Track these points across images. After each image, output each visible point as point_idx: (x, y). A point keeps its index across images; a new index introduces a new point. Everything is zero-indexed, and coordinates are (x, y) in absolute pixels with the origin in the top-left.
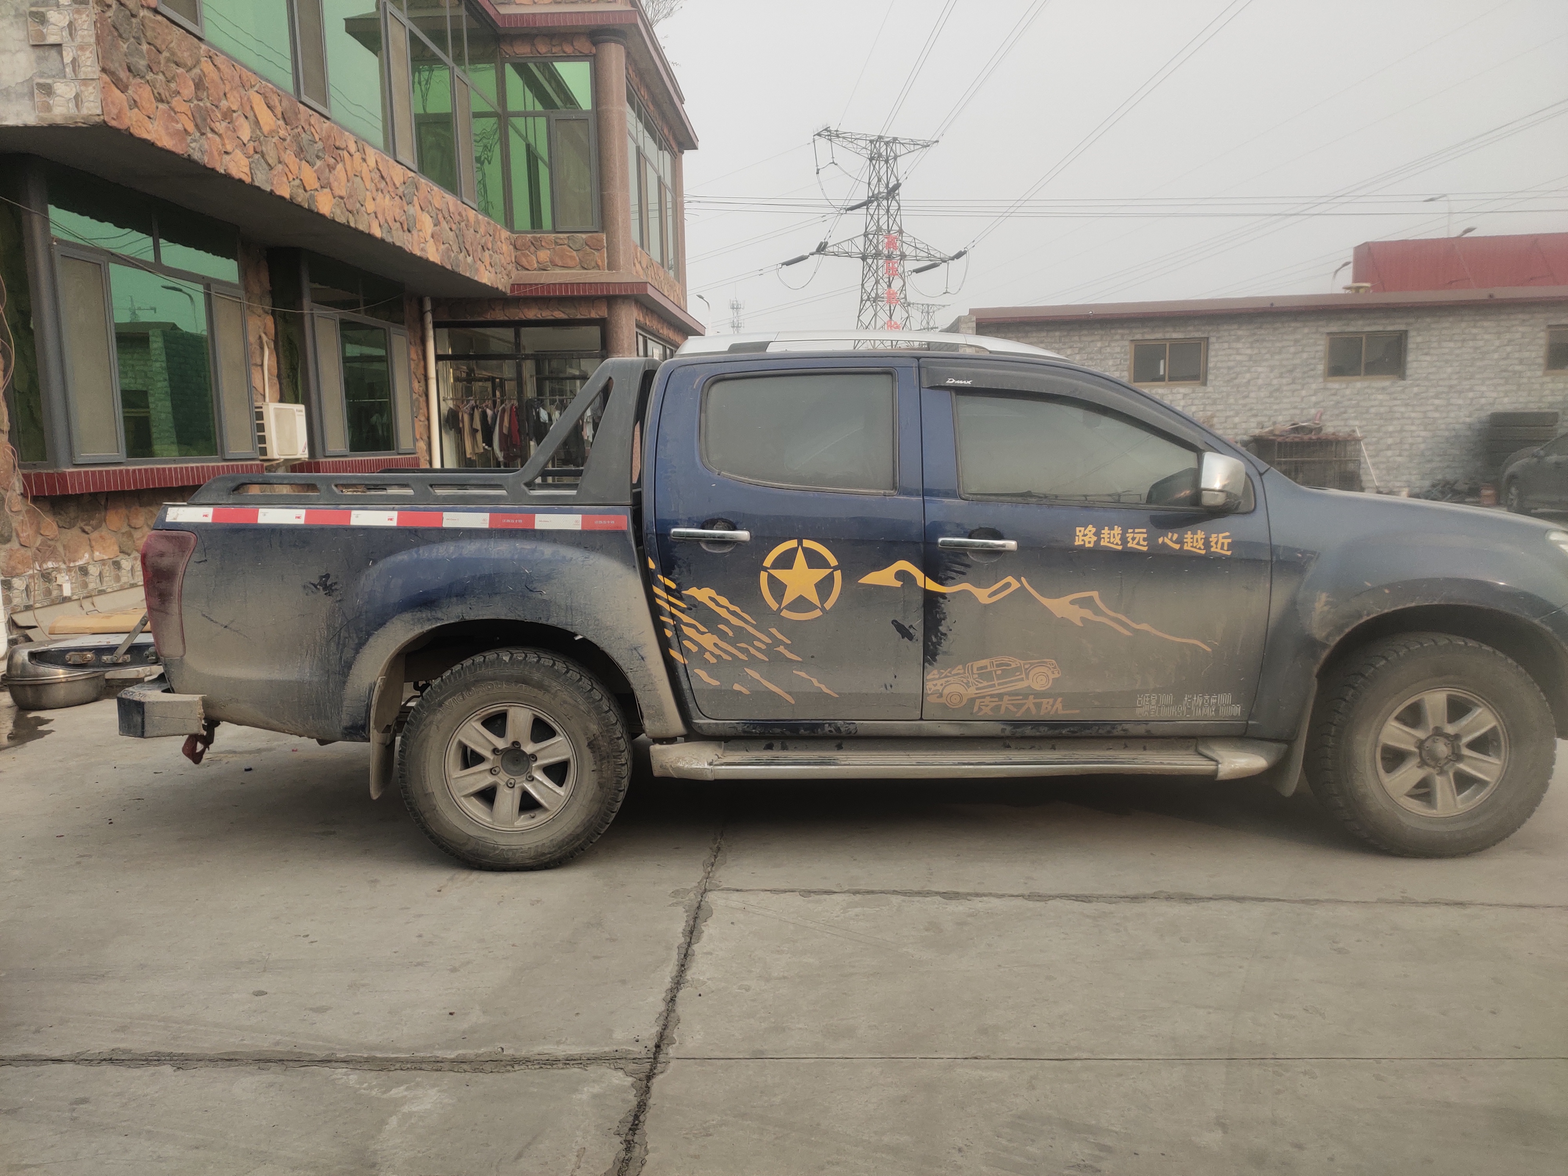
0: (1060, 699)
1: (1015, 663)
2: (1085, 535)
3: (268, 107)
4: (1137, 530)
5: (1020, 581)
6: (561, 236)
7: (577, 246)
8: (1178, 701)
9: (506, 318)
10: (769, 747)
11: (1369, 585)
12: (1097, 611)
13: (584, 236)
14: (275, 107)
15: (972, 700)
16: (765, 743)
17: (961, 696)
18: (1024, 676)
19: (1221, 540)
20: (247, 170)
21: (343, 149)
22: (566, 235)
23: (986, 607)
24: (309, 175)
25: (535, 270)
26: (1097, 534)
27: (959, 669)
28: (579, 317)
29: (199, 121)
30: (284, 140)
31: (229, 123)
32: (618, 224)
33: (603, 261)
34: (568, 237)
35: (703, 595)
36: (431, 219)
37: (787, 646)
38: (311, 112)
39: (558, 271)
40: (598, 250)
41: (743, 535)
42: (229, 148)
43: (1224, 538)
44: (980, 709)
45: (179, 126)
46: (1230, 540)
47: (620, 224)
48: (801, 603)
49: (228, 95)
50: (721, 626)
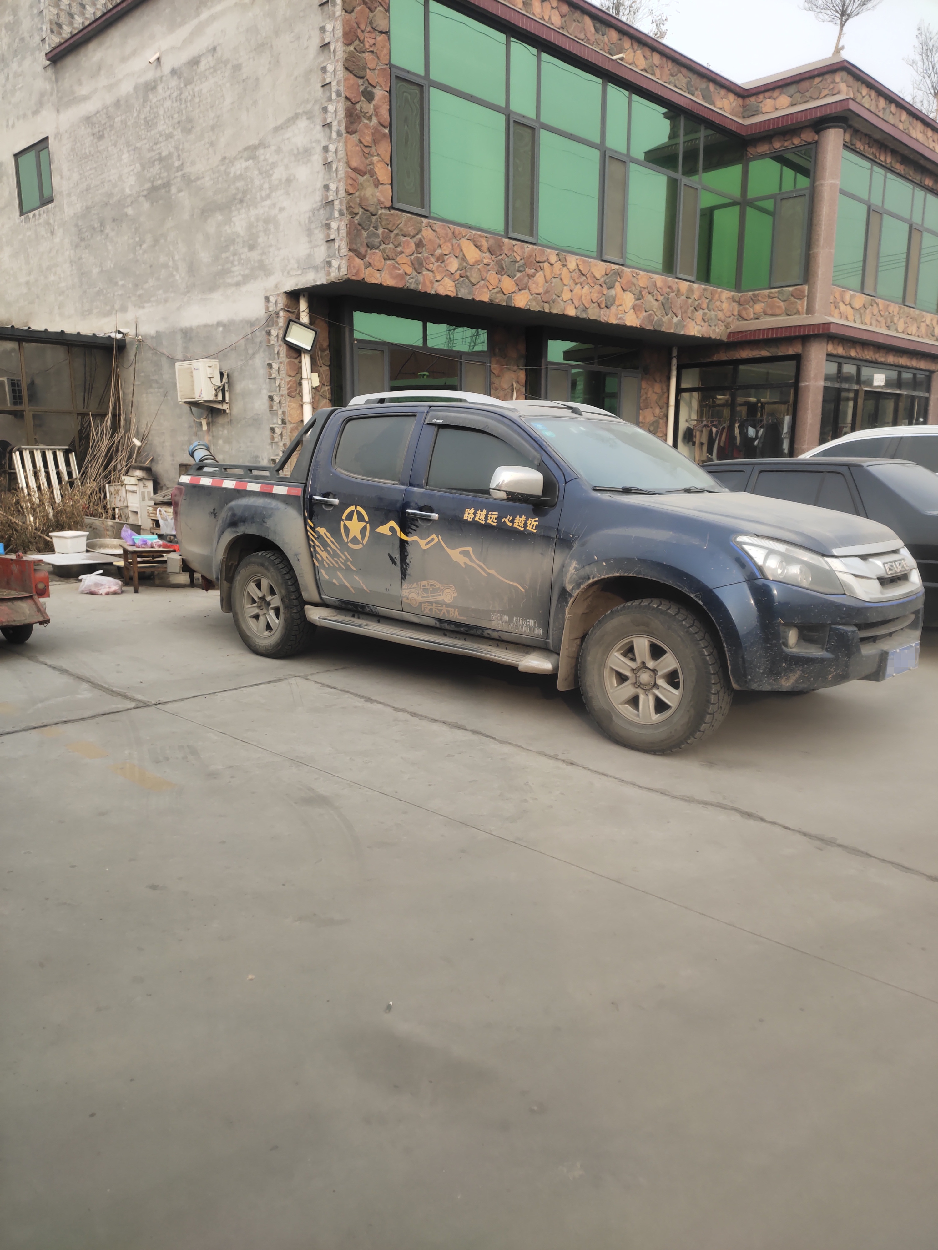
0: (457, 610)
1: (438, 585)
2: (469, 514)
3: (477, 247)
4: (493, 513)
5: (438, 537)
6: (773, 290)
7: (785, 298)
8: (510, 621)
9: (727, 359)
10: (353, 616)
11: (596, 558)
12: (471, 560)
13: (791, 289)
14: (481, 246)
15: (421, 603)
16: (351, 614)
17: (416, 600)
18: (441, 593)
19: (533, 523)
20: (453, 289)
21: (544, 262)
22: (777, 290)
23: (424, 551)
24: (508, 284)
25: (751, 319)
26: (475, 513)
27: (415, 585)
28: (780, 354)
29: (417, 266)
30: (488, 265)
31: (441, 263)
32: (818, 277)
33: (803, 308)
34: (779, 291)
35: (322, 530)
36: (633, 296)
37: (351, 562)
38: (514, 242)
39: (768, 319)
40: (801, 299)
41: (336, 501)
42: (439, 278)
43: (535, 521)
44: (425, 610)
45: (401, 272)
46: (537, 523)
47: (820, 276)
48: (355, 540)
49: (442, 246)
50: (328, 548)
